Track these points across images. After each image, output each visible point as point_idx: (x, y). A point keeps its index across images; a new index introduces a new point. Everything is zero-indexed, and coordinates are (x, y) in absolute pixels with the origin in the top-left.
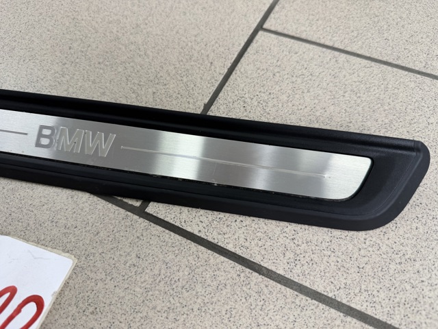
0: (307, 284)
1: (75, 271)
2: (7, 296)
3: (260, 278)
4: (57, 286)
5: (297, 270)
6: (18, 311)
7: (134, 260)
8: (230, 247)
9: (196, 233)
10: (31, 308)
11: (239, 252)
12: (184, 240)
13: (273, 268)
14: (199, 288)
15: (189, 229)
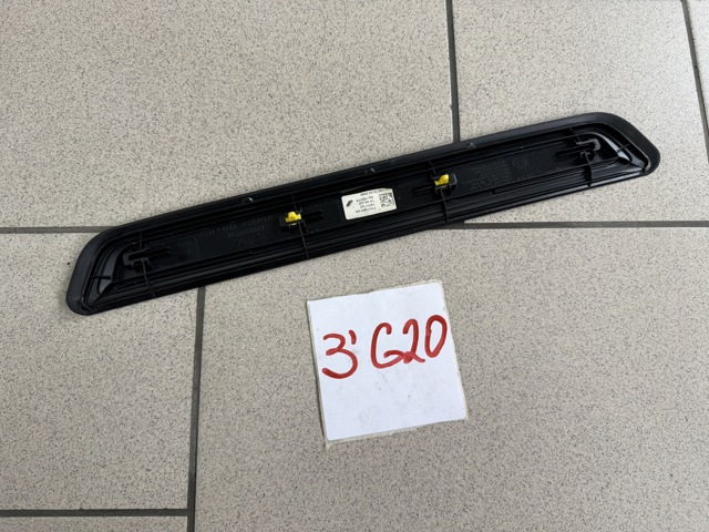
0: (606, 220)
1: (446, 288)
2: (412, 327)
3: (575, 230)
4: (442, 303)
5: (596, 213)
6: (429, 331)
7: (483, 260)
8: (544, 220)
9: (513, 221)
10: (437, 327)
11: (552, 220)
12: (508, 231)
13: (579, 220)
14: (539, 256)
15: (507, 221)
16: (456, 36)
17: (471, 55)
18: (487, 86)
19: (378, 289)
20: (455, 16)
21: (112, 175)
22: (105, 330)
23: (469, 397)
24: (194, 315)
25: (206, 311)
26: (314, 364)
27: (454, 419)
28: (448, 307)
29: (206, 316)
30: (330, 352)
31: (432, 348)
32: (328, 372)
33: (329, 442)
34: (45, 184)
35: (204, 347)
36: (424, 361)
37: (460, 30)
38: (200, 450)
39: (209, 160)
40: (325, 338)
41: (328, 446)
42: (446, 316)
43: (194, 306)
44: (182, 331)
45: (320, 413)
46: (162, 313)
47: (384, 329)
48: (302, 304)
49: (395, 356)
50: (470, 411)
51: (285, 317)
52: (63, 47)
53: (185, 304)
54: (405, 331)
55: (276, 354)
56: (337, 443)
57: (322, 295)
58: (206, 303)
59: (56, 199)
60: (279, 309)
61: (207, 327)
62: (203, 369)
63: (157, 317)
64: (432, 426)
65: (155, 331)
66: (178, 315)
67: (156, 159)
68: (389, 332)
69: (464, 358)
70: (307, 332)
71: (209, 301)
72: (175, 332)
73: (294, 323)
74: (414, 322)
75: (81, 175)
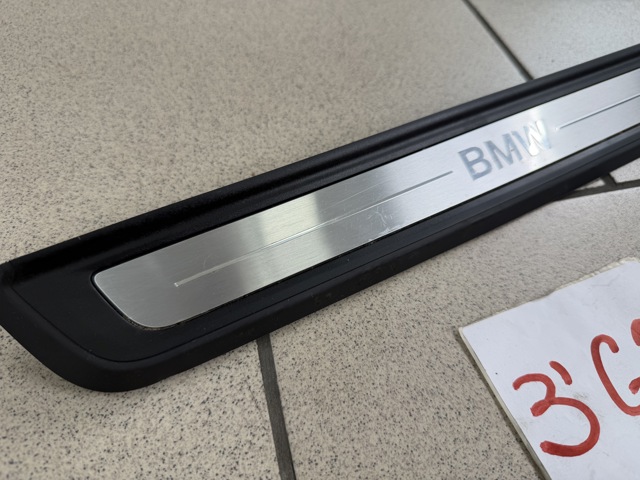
19: (557, 287)
24: (261, 397)
25: (281, 385)
29: (284, 395)
30: (539, 409)
32: (553, 449)
35: (296, 457)
40: (517, 385)
43: (257, 380)
44: (245, 436)
46: (197, 407)
47: (604, 348)
48: (451, 337)
51: (430, 365)
53: (238, 379)
55: (441, 438)
58: (278, 369)
60: (414, 354)
61: (291, 416)
63: (188, 416)
65: (190, 446)
66: (229, 405)
68: (615, 349)
70: (480, 384)
71: (282, 366)
72: (230, 441)
73: (449, 372)
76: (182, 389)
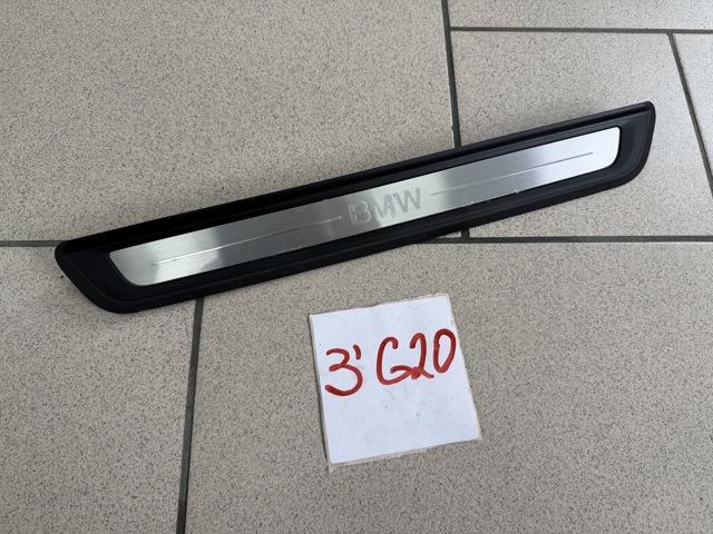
0: (611, 235)
1: (453, 301)
2: (419, 342)
3: (581, 244)
4: (450, 317)
5: (601, 228)
6: (437, 345)
7: (490, 274)
8: (549, 234)
9: (519, 236)
10: (445, 341)
11: (557, 235)
12: (514, 245)
14: (546, 270)
15: (512, 236)
16: (455, 64)
17: (470, 80)
18: (487, 109)
19: (383, 302)
20: (453, 45)
21: (112, 190)
22: (96, 345)
23: (481, 416)
24: (191, 330)
25: (203, 325)
26: (317, 381)
27: (467, 439)
28: (456, 322)
29: (203, 331)
30: (334, 368)
31: (441, 363)
32: (331, 389)
33: (333, 465)
34: (44, 199)
35: (200, 363)
36: (432, 376)
37: (459, 58)
38: (192, 474)
39: (212, 176)
40: (328, 353)
41: (331, 470)
42: (454, 330)
43: (191, 320)
44: (177, 347)
45: (323, 434)
46: (157, 328)
47: (390, 344)
48: (305, 319)
49: (403, 372)
50: (483, 431)
51: (286, 332)
52: (72, 71)
53: (181, 318)
54: (413, 345)
55: (276, 370)
56: (341, 466)
57: (325, 309)
58: (204, 317)
59: (54, 213)
60: (280, 324)
61: (203, 343)
62: (198, 387)
63: (152, 332)
64: (443, 447)
65: (149, 347)
66: (173, 330)
67: (158, 175)
68: (395, 346)
69: (475, 375)
70: (309, 348)
71: (207, 315)
72: (170, 348)
73: (295, 337)
74: (421, 337)
75: (81, 190)
76: (151, 317)
